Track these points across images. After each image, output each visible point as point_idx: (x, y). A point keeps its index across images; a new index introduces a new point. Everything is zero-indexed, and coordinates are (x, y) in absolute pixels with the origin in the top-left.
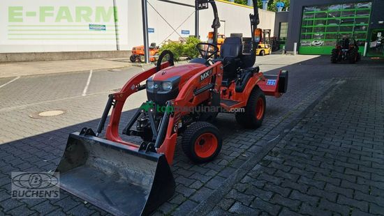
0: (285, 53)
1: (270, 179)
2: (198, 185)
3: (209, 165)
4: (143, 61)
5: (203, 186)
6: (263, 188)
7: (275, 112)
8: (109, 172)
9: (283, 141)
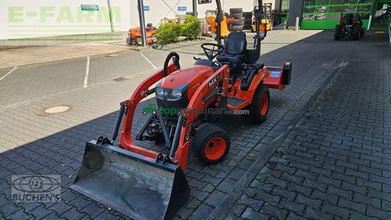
0: (287, 28)
1: (277, 182)
2: (210, 188)
3: (218, 166)
4: (140, 43)
5: (215, 189)
6: (270, 193)
7: (278, 103)
8: (126, 176)
9: (287, 140)
